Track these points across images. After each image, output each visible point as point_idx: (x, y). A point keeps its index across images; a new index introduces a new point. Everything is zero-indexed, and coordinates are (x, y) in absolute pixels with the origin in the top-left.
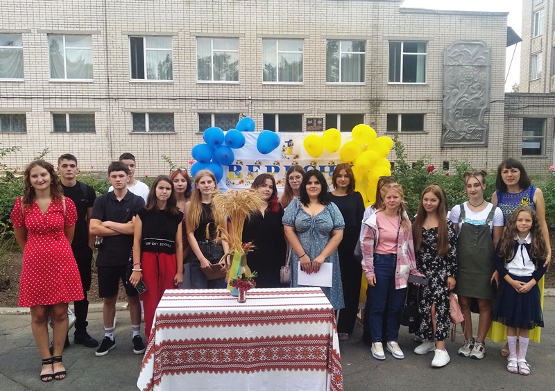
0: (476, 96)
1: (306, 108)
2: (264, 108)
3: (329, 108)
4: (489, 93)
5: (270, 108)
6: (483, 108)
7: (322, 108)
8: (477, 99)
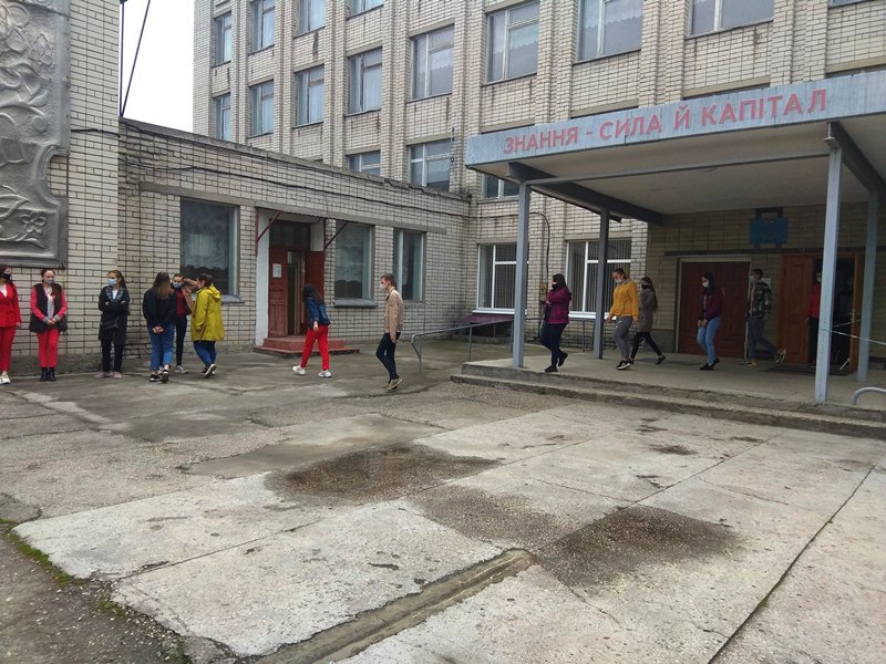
0: (19, 98)
4: (66, 100)
6: (44, 143)
8: (22, 109)
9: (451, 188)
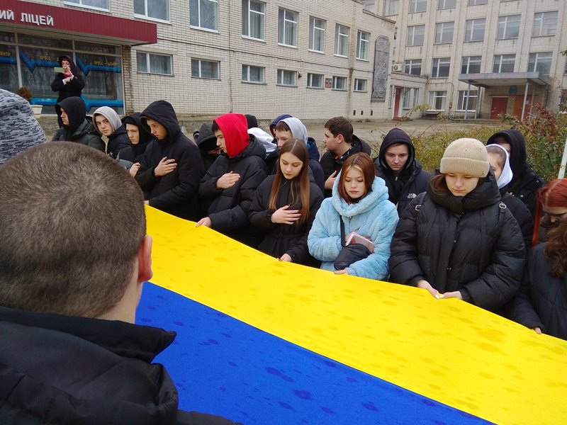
0: (384, 71)
1: (325, 71)
5: (310, 69)
6: (385, 79)
7: (332, 72)
9: (421, 74)
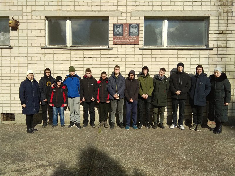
1: (112, 8)
2: (47, 8)
3: (150, 8)
5: (55, 8)
7: (138, 8)
